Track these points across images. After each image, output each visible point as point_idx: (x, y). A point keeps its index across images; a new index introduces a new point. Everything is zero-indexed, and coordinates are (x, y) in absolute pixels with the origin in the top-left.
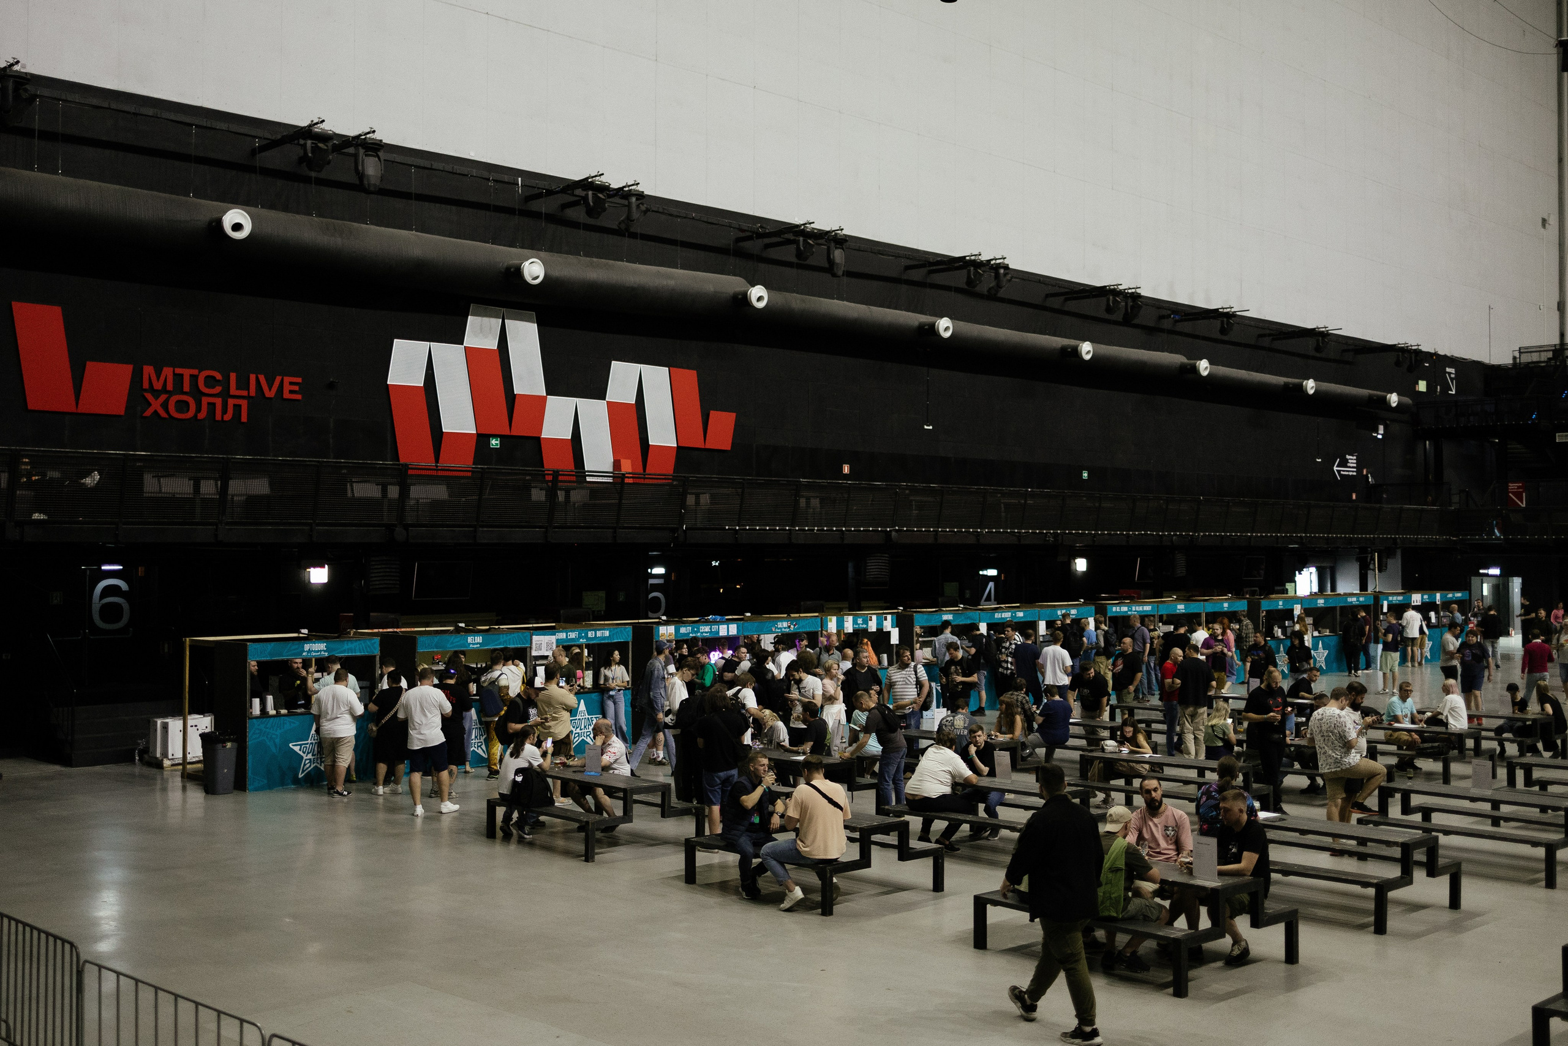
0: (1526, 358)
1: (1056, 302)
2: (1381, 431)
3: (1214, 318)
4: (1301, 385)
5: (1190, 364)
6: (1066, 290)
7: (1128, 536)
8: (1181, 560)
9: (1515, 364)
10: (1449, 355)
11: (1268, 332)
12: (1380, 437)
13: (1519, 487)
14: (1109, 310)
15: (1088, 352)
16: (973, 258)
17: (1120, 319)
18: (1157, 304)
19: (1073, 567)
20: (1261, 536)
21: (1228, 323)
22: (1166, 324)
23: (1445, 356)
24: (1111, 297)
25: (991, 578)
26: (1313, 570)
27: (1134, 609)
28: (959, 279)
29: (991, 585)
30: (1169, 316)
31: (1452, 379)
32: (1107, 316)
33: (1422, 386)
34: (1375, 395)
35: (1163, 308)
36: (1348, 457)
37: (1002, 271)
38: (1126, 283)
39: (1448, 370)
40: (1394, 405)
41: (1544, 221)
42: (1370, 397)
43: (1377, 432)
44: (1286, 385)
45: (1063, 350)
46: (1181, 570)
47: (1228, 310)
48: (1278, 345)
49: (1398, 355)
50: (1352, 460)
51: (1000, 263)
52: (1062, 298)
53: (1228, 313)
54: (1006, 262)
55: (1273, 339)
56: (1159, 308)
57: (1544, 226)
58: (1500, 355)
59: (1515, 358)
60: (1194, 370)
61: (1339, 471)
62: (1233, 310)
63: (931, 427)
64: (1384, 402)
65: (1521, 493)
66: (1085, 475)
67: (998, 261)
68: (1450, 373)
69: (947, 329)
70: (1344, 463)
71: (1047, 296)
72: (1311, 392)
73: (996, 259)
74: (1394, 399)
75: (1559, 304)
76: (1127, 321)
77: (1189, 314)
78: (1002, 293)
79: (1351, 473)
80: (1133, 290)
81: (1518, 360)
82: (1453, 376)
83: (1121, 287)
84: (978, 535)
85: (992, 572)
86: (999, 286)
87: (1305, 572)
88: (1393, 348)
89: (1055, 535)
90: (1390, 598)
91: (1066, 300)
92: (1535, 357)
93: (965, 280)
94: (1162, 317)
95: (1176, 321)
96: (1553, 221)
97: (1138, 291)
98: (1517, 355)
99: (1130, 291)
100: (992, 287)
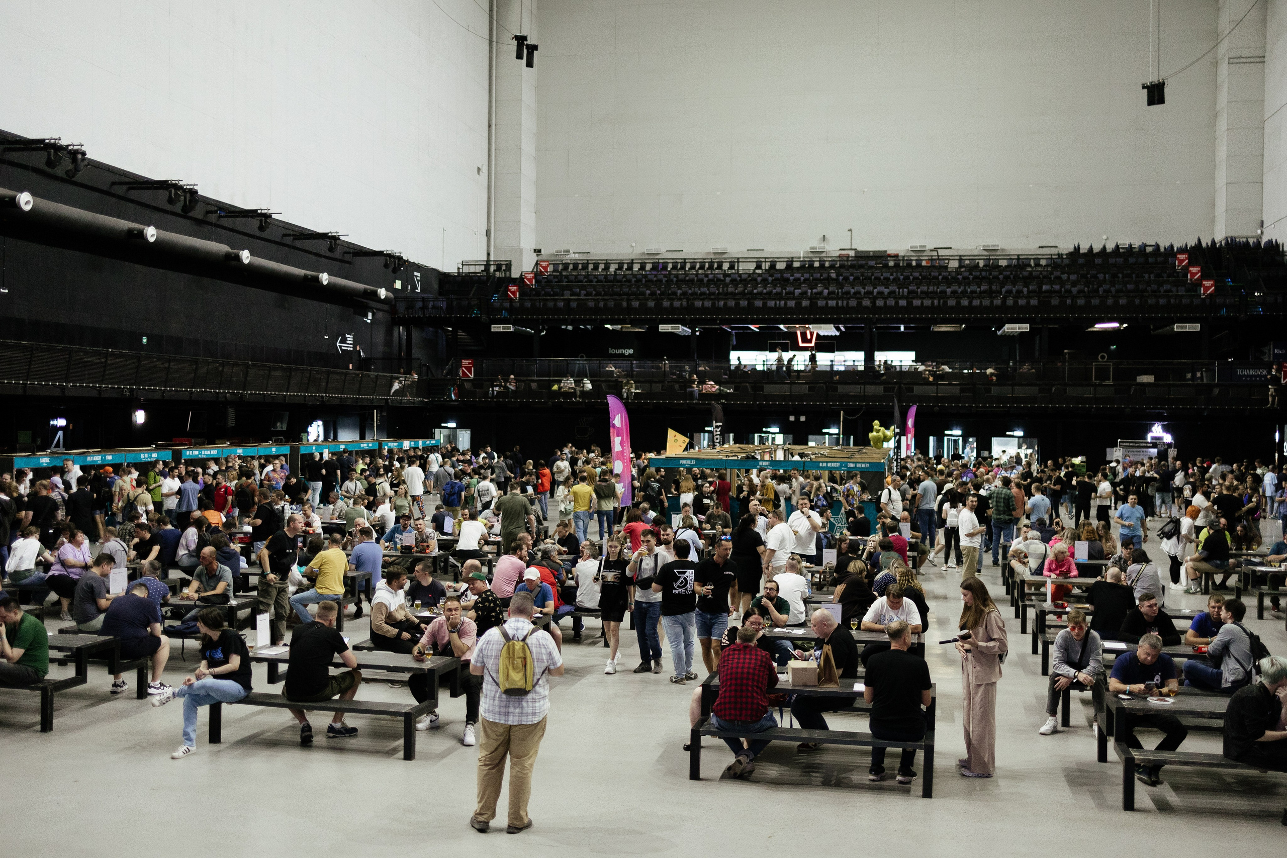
0: (466, 270)
1: (120, 190)
2: (370, 316)
3: (252, 217)
4: (318, 277)
5: (235, 254)
6: (131, 180)
7: (191, 392)
8: (231, 413)
9: (459, 273)
10: (416, 262)
11: (292, 233)
12: (369, 321)
13: (469, 363)
14: (171, 201)
15: (153, 236)
16: (52, 141)
17: (179, 211)
18: (207, 201)
19: (134, 418)
20: (294, 395)
21: (266, 222)
22: (213, 218)
23: (414, 263)
24: (173, 191)
25: (61, 428)
26: (320, 423)
27: (203, 453)
28: (39, 159)
29: (60, 433)
30: (216, 212)
31: (418, 281)
32: (169, 207)
33: (398, 285)
34: (368, 289)
35: (211, 204)
36: (347, 336)
37: (80, 156)
38: (186, 179)
39: (416, 274)
40: (383, 297)
41: (479, 169)
42: (365, 290)
43: (367, 317)
44: (306, 276)
45: (130, 232)
46: (231, 422)
47: (266, 211)
48: (298, 244)
49: (386, 260)
50: (350, 338)
51: (78, 150)
52: (125, 187)
53: (266, 214)
54: (83, 149)
55: (294, 239)
56: (208, 204)
57: (479, 173)
58: (449, 265)
59: (459, 269)
60: (237, 258)
61: (340, 347)
62: (270, 212)
63: (7, 291)
64: (375, 294)
65: (471, 367)
66: (145, 340)
67: (75, 148)
68: (417, 276)
69: (27, 203)
70: (344, 341)
71: (113, 184)
72: (325, 283)
73: (74, 146)
74: (383, 293)
75: (487, 231)
76: (185, 212)
77: (230, 212)
78: (78, 178)
79: (349, 349)
80: (191, 187)
81: (461, 271)
82: (419, 278)
83: (181, 183)
84: (63, 388)
85: (61, 422)
86: (77, 170)
87: (315, 424)
88: (380, 253)
89: (131, 390)
90: (389, 444)
91: (129, 189)
92: (472, 269)
93: (45, 160)
94: (209, 212)
95: (220, 217)
96: (485, 169)
97: (196, 187)
98: (461, 267)
99: (188, 187)
100: (70, 170)
